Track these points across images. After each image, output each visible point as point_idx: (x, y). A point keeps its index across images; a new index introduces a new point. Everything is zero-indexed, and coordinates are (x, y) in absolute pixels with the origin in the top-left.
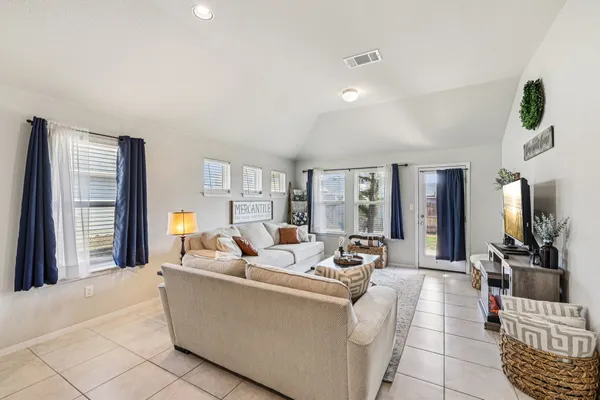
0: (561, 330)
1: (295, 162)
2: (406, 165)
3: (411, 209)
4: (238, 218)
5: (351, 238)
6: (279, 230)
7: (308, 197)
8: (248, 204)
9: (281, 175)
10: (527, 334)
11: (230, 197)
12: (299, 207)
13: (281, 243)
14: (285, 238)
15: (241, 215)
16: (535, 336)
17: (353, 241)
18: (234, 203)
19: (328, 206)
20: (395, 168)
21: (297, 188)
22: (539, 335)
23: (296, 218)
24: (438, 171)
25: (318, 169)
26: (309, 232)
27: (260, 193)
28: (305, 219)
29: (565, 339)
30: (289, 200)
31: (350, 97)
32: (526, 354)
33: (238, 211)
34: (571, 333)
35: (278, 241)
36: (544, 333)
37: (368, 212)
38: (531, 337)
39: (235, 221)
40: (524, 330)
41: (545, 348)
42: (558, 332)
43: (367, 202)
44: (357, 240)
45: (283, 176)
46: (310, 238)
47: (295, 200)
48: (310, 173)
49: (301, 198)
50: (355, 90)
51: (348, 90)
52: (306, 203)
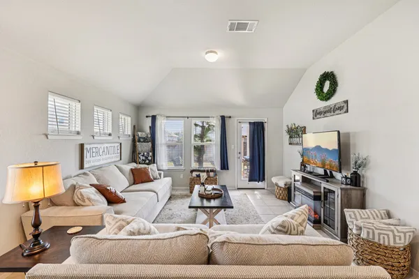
0: (400, 230)
1: (139, 108)
2: (230, 117)
3: (233, 148)
4: (89, 162)
5: (192, 171)
6: (132, 170)
7: (152, 139)
8: (99, 146)
9: (126, 118)
10: (382, 236)
11: (80, 139)
12: (144, 147)
13: (135, 183)
14: (139, 177)
15: (92, 159)
16: (386, 237)
17: (195, 174)
18: (85, 146)
19: (169, 146)
20: (223, 118)
21: (142, 131)
22: (388, 235)
23: (141, 157)
24: (250, 123)
25: (161, 115)
26: (158, 170)
27: (110, 135)
28: (150, 158)
29: (402, 235)
30: (134, 141)
31: (212, 58)
32: (381, 250)
33: (88, 155)
34: (405, 231)
35: (132, 182)
36: (391, 234)
37: (200, 150)
38: (384, 238)
39: (86, 166)
40: (379, 234)
41: (392, 244)
42: (398, 232)
43: (199, 143)
44: (198, 173)
45: (129, 120)
46: (160, 175)
47: (139, 141)
48: (154, 118)
49: (145, 140)
50: (216, 53)
51: (211, 52)
52: (150, 144)
